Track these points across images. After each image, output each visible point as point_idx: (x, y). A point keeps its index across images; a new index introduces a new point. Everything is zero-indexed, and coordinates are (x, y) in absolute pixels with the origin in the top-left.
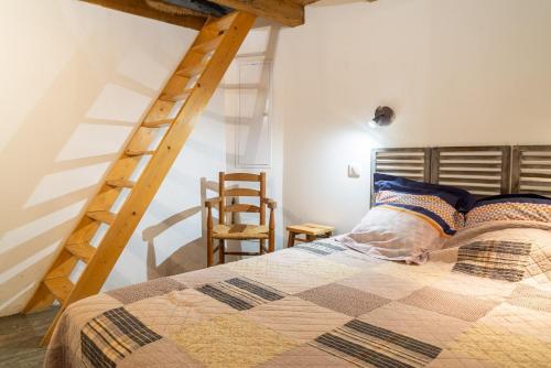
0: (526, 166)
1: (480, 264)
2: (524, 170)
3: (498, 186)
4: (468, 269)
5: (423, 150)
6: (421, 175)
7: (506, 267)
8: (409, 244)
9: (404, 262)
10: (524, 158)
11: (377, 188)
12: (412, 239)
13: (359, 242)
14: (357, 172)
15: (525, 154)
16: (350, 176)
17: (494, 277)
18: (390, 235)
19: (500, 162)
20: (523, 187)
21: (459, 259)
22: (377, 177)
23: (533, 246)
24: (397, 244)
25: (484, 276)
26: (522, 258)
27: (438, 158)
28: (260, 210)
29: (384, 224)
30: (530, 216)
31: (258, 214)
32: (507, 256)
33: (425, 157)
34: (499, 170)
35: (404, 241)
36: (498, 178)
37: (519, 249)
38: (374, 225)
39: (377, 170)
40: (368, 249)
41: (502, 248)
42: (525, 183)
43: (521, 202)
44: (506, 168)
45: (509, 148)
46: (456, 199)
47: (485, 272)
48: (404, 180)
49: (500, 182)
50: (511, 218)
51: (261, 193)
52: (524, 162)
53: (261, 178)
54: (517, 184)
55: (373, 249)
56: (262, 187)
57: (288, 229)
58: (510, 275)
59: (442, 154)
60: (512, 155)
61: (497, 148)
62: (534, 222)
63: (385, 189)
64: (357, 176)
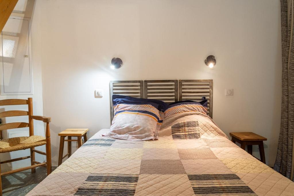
0: (184, 89)
1: (182, 133)
2: (183, 91)
3: (174, 98)
4: (178, 137)
5: (139, 82)
6: (139, 95)
7: (193, 133)
8: (149, 130)
9: (151, 140)
10: (183, 85)
11: (114, 103)
12: (150, 127)
13: (120, 134)
14: (101, 94)
15: (183, 83)
16: (96, 97)
17: (190, 138)
18: (138, 127)
19: (174, 87)
20: (183, 98)
21: (172, 133)
22: (114, 97)
23: (199, 122)
24: (143, 131)
25: (186, 138)
26: (197, 128)
27: (146, 86)
28: (30, 125)
29: (131, 122)
30: (191, 110)
31: (28, 128)
32: (192, 128)
33: (141, 86)
34: (174, 91)
35: (146, 129)
36: (174, 94)
37: (194, 124)
38: (126, 123)
39: (114, 93)
40: (128, 137)
41: (189, 124)
42: (184, 96)
43: (186, 104)
44: (176, 90)
45: (177, 81)
46: (158, 105)
47: (185, 137)
48: (130, 98)
49: (175, 96)
50: (185, 111)
51: (29, 113)
52: (183, 87)
53: (29, 102)
54: (181, 97)
55: (130, 136)
56: (30, 108)
57: (59, 135)
58: (196, 136)
59: (149, 84)
60: (178, 84)
61: (173, 81)
62: (193, 112)
63: (121, 103)
64: (101, 97)
